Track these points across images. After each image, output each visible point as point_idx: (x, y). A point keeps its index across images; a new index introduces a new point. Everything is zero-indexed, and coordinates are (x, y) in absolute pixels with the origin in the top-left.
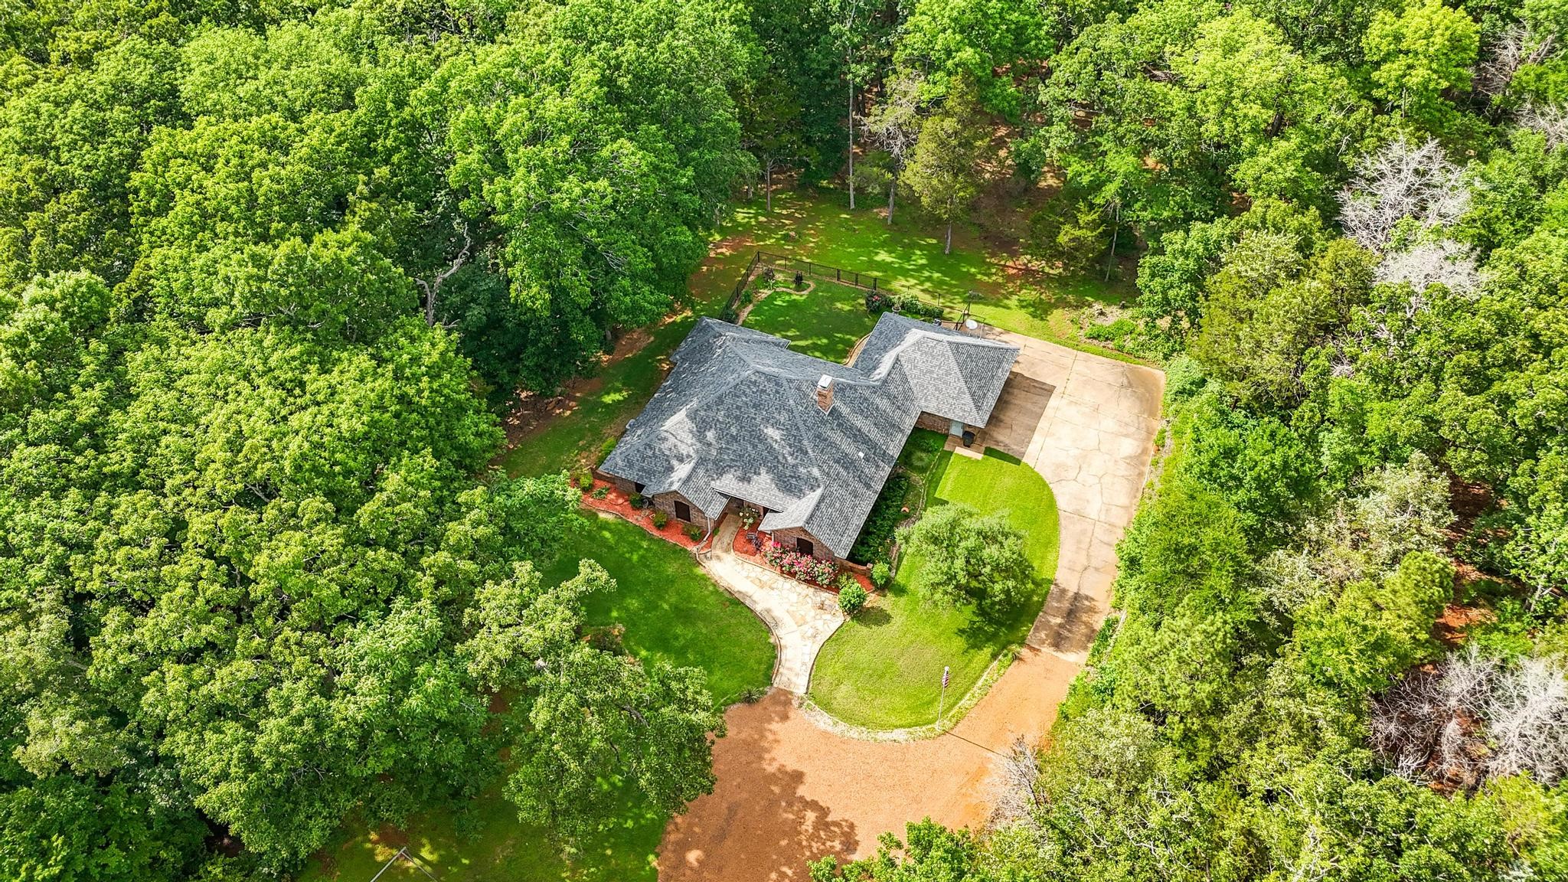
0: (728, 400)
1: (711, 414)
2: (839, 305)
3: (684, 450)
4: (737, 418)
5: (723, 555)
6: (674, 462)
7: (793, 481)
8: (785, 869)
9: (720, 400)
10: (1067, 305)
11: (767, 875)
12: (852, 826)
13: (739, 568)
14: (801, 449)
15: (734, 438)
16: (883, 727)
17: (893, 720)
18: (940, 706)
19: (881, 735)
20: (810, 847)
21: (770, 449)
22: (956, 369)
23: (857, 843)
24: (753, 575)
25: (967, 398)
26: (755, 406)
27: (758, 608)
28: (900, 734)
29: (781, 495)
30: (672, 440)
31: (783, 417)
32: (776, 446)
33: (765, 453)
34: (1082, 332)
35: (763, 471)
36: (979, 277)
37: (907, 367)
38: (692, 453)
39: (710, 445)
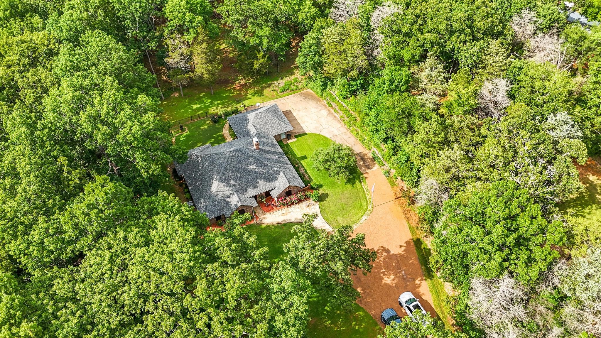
0: (228, 167)
1: (226, 176)
2: (202, 127)
3: (228, 193)
4: (236, 171)
5: (265, 216)
6: (227, 200)
7: (271, 176)
8: (382, 271)
9: (226, 169)
10: (266, 88)
11: (380, 276)
12: (382, 247)
13: (273, 215)
14: (265, 165)
15: (241, 177)
16: (359, 220)
17: (359, 216)
18: (364, 203)
19: (361, 221)
20: (380, 260)
21: (256, 173)
22: (273, 117)
23: (388, 249)
24: (280, 214)
25: (283, 124)
26: (239, 163)
27: (293, 220)
28: (364, 217)
29: (270, 183)
30: (220, 193)
31: (251, 160)
32: (257, 170)
33: (255, 175)
34: (278, 92)
35: (259, 181)
36: (231, 95)
38: (231, 192)
39: (234, 185)
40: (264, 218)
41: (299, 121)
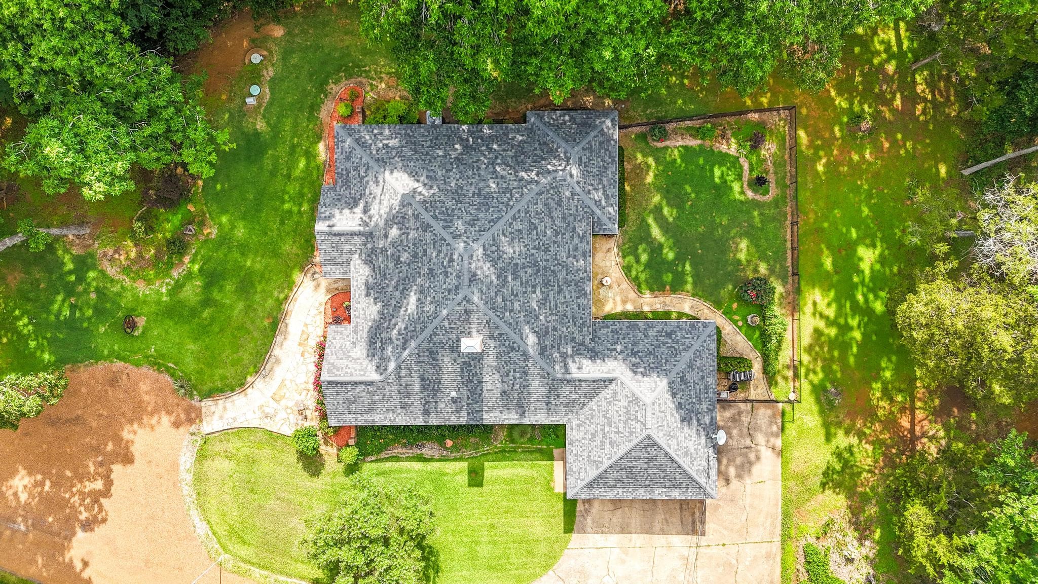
0: (428, 236)
1: (412, 222)
2: (744, 244)
3: (373, 211)
4: (415, 255)
5: (322, 289)
6: (362, 205)
7: (378, 344)
8: (48, 483)
9: (426, 227)
10: (855, 511)
11: (38, 472)
12: (104, 520)
13: (314, 312)
14: (405, 343)
15: (398, 262)
16: (202, 507)
17: (214, 519)
18: (244, 551)
19: (195, 516)
20: (73, 495)
21: (398, 307)
22: (620, 453)
23: (92, 530)
24: (311, 329)
25: (593, 473)
26: (431, 270)
27: (277, 351)
28: (202, 528)
29: (365, 335)
30: (379, 192)
31: (429, 308)
32: (402, 312)
33: (393, 302)
34: (813, 541)
35: (379, 305)
36: (877, 386)
37: (606, 393)
38: (374, 219)
39: (386, 236)
40: (318, 286)
41: (638, 539)
